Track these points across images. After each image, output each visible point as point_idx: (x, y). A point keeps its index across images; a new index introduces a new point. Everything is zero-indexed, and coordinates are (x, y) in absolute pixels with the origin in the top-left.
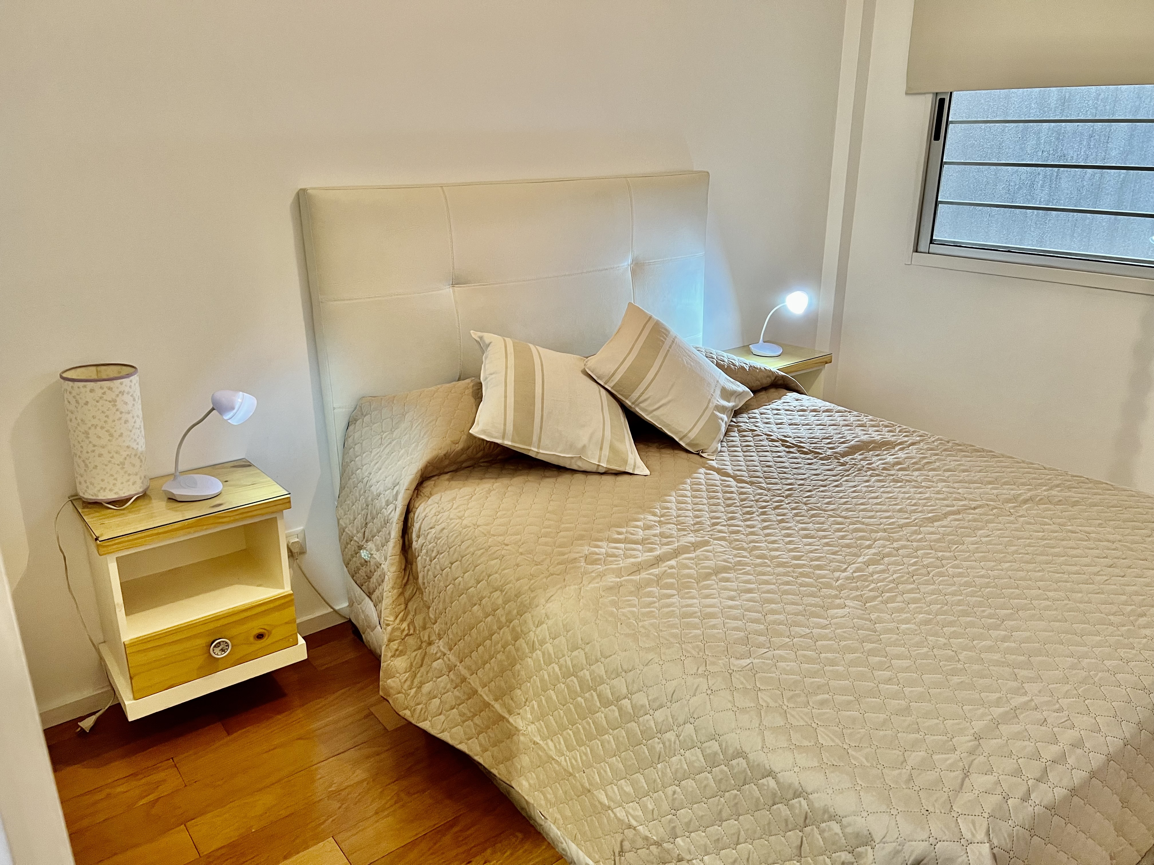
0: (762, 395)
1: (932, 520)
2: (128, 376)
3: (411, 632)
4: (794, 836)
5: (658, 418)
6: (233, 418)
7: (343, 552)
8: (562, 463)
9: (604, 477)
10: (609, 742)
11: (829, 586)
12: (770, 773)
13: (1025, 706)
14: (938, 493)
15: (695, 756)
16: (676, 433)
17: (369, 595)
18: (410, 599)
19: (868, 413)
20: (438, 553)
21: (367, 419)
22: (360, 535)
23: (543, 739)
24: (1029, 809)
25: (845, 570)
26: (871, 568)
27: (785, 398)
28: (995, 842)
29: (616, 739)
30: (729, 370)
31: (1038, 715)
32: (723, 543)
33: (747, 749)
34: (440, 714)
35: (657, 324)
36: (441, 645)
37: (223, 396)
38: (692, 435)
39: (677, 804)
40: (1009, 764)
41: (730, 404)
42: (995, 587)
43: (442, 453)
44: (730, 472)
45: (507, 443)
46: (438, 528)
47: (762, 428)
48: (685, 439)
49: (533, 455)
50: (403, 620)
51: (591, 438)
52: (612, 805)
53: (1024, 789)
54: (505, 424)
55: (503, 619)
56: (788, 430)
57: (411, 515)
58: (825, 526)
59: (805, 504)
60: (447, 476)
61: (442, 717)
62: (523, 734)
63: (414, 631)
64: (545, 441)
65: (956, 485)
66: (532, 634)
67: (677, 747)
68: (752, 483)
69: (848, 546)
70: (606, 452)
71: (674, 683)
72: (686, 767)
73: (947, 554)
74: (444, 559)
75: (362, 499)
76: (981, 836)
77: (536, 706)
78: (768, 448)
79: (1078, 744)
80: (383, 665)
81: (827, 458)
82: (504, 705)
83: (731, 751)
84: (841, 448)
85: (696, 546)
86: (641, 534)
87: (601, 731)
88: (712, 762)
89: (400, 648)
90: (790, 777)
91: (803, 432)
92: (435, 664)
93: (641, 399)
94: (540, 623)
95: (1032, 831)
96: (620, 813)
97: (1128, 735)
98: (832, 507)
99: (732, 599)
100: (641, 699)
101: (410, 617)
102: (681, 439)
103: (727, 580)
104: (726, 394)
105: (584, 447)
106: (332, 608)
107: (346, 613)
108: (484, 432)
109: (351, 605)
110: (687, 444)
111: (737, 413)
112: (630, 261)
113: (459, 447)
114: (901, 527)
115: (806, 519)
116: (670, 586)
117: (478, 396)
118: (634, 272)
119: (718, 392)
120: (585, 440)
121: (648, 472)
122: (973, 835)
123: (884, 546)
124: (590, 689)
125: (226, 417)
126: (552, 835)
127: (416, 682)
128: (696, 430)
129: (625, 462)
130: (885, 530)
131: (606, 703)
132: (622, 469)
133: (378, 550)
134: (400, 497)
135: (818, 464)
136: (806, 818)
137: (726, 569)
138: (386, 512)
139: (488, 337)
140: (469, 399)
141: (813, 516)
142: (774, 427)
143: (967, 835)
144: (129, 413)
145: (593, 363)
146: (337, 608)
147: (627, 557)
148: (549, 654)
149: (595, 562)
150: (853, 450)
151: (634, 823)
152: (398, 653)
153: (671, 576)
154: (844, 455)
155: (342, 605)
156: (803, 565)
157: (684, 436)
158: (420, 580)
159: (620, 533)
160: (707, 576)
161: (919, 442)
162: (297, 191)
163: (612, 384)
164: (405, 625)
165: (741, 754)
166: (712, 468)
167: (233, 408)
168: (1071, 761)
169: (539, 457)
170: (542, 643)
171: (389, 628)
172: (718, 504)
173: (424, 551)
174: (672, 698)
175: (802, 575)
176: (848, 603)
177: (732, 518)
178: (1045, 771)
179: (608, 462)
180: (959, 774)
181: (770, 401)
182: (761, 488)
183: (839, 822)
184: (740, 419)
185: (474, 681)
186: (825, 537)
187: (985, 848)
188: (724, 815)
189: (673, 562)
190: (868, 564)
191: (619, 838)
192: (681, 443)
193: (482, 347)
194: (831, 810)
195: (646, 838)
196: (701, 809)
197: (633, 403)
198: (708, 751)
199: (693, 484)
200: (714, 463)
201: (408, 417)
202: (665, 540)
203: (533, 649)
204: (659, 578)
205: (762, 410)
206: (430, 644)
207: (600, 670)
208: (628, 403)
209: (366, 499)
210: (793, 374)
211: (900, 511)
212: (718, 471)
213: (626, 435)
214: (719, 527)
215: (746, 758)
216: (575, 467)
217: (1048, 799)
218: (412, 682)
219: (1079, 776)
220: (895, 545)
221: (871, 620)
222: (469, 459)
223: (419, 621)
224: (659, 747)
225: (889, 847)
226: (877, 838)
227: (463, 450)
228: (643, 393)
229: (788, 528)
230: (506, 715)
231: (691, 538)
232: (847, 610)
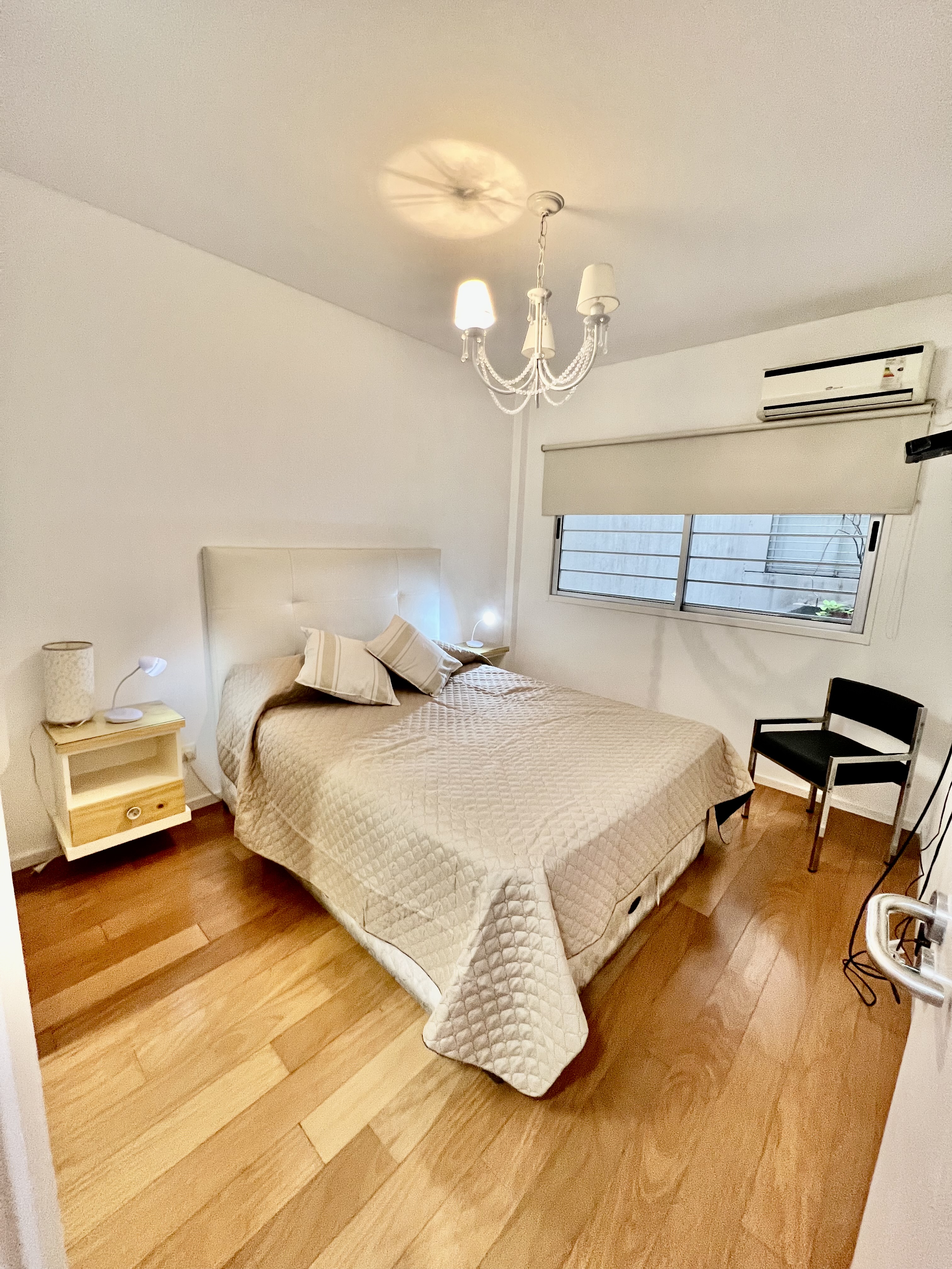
0: (469, 666)
1: (544, 723)
2: (86, 648)
3: (255, 796)
4: (451, 878)
5: (407, 676)
6: (152, 673)
7: (219, 756)
8: (350, 699)
9: (374, 707)
10: (360, 843)
11: (486, 755)
12: (440, 845)
13: (571, 805)
14: (550, 711)
15: (404, 843)
16: (417, 684)
17: (234, 781)
18: (255, 778)
19: (521, 674)
20: (272, 748)
21: (236, 676)
22: (229, 744)
23: (327, 849)
24: (566, 850)
25: (495, 748)
26: (509, 746)
27: (480, 667)
28: (547, 867)
29: (365, 841)
30: (451, 652)
31: (578, 808)
32: (434, 737)
33: (429, 834)
34: (270, 845)
35: (409, 626)
36: (272, 804)
37: (145, 659)
38: (426, 684)
39: (395, 872)
40: (559, 830)
41: (449, 669)
42: (570, 753)
43: (279, 693)
44: (445, 703)
45: (317, 687)
46: (273, 735)
47: (466, 681)
48: (422, 687)
49: (332, 694)
50: (250, 790)
51: (366, 686)
52: (362, 880)
53: (564, 841)
54: (316, 677)
55: (306, 782)
56: (479, 683)
57: (258, 729)
58: (490, 728)
59: (482, 717)
60: (281, 708)
61: (271, 847)
62: (316, 849)
63: (257, 796)
64: (339, 687)
65: (559, 707)
66: (321, 788)
67: (395, 838)
68: (455, 709)
69: (499, 736)
70: (375, 693)
71: (394, 806)
72: (399, 849)
73: (548, 739)
74: (275, 752)
75: (231, 724)
76: (540, 864)
77: (323, 830)
78: (467, 692)
79: (595, 821)
80: (237, 819)
81: (497, 696)
82: (306, 833)
83: (421, 836)
84: (506, 691)
85: (418, 739)
86: (390, 734)
87: (356, 837)
88: (412, 844)
89: (248, 807)
90: (449, 846)
91: (487, 684)
92: (269, 815)
93: (397, 665)
94: (326, 782)
95: (568, 861)
96: (366, 883)
97: (620, 816)
98: (495, 718)
99: (433, 763)
100: (377, 816)
101: (255, 788)
102: (420, 687)
103: (433, 754)
104: (446, 663)
105: (363, 690)
106: (211, 793)
107: (221, 797)
108: (303, 681)
109: (223, 788)
110: (424, 690)
111: (453, 674)
112: (397, 593)
113: (290, 690)
114: (528, 727)
115: (480, 725)
116: (401, 758)
117: (302, 662)
118: (399, 599)
119: (442, 662)
120: (363, 686)
121: (399, 704)
122: (536, 863)
123: (518, 736)
124: (351, 814)
125: (147, 672)
126: (334, 911)
127: (256, 826)
128: (428, 682)
129: (386, 698)
130: (519, 729)
131: (359, 821)
132: (384, 702)
133: (239, 752)
134: (252, 718)
135: (492, 699)
136: (457, 866)
137: (433, 749)
138: (244, 729)
139: (310, 630)
140: (297, 663)
141: (485, 723)
142: (472, 681)
143: (533, 864)
144: (85, 669)
145: (371, 644)
146: (214, 793)
147: (379, 745)
148: (331, 799)
149: (361, 748)
150: (511, 692)
151: (373, 888)
152: (246, 810)
153: (401, 753)
154: (506, 694)
155: (217, 791)
156: (474, 746)
157: (422, 685)
158: (261, 767)
159: (377, 734)
160: (422, 753)
161: (545, 688)
162: (200, 548)
163: (381, 656)
164: (251, 793)
165: (426, 837)
166: (436, 702)
167: (151, 666)
168: (590, 828)
169: (337, 696)
170: (327, 792)
171: (241, 795)
172: (436, 719)
173: (264, 748)
174: (394, 812)
175: (473, 750)
176: (494, 762)
177: (442, 725)
178: (576, 833)
179: (377, 698)
180: (534, 836)
181: (471, 669)
182: (460, 711)
183: (472, 865)
184: (454, 678)
185: (290, 822)
186: (488, 733)
187: (541, 870)
188: (419, 873)
189: (405, 747)
190: (507, 744)
191: (365, 899)
192: (420, 689)
193: (307, 635)
194: (468, 859)
195: (379, 896)
196: (407, 873)
197: (393, 667)
198: (410, 838)
199: (423, 709)
200: (437, 700)
201: (261, 674)
202: (402, 737)
203: (322, 797)
204: (395, 755)
205: (467, 673)
206: (266, 803)
207: (357, 803)
208: (390, 666)
209: (233, 722)
210: (489, 657)
211: (529, 719)
212: (439, 703)
213: (388, 683)
214: (433, 730)
215: (428, 839)
216: (356, 701)
217: (577, 846)
218: (254, 827)
219: (593, 836)
220: (524, 735)
221: (504, 770)
222: (294, 698)
223: (260, 791)
224: (386, 841)
225: (495, 874)
226: (489, 869)
227: (291, 693)
228: (399, 661)
229: (471, 729)
230: (307, 839)
231: (417, 735)
232: (493, 766)
